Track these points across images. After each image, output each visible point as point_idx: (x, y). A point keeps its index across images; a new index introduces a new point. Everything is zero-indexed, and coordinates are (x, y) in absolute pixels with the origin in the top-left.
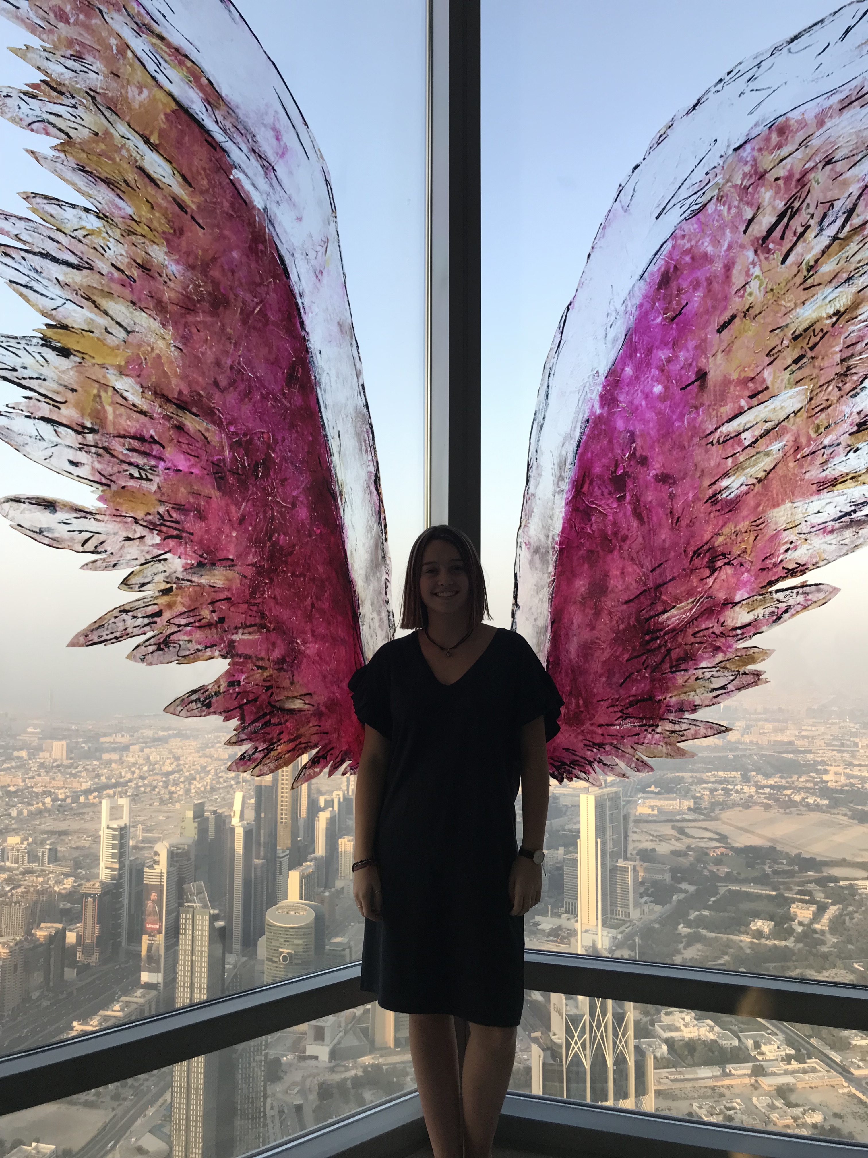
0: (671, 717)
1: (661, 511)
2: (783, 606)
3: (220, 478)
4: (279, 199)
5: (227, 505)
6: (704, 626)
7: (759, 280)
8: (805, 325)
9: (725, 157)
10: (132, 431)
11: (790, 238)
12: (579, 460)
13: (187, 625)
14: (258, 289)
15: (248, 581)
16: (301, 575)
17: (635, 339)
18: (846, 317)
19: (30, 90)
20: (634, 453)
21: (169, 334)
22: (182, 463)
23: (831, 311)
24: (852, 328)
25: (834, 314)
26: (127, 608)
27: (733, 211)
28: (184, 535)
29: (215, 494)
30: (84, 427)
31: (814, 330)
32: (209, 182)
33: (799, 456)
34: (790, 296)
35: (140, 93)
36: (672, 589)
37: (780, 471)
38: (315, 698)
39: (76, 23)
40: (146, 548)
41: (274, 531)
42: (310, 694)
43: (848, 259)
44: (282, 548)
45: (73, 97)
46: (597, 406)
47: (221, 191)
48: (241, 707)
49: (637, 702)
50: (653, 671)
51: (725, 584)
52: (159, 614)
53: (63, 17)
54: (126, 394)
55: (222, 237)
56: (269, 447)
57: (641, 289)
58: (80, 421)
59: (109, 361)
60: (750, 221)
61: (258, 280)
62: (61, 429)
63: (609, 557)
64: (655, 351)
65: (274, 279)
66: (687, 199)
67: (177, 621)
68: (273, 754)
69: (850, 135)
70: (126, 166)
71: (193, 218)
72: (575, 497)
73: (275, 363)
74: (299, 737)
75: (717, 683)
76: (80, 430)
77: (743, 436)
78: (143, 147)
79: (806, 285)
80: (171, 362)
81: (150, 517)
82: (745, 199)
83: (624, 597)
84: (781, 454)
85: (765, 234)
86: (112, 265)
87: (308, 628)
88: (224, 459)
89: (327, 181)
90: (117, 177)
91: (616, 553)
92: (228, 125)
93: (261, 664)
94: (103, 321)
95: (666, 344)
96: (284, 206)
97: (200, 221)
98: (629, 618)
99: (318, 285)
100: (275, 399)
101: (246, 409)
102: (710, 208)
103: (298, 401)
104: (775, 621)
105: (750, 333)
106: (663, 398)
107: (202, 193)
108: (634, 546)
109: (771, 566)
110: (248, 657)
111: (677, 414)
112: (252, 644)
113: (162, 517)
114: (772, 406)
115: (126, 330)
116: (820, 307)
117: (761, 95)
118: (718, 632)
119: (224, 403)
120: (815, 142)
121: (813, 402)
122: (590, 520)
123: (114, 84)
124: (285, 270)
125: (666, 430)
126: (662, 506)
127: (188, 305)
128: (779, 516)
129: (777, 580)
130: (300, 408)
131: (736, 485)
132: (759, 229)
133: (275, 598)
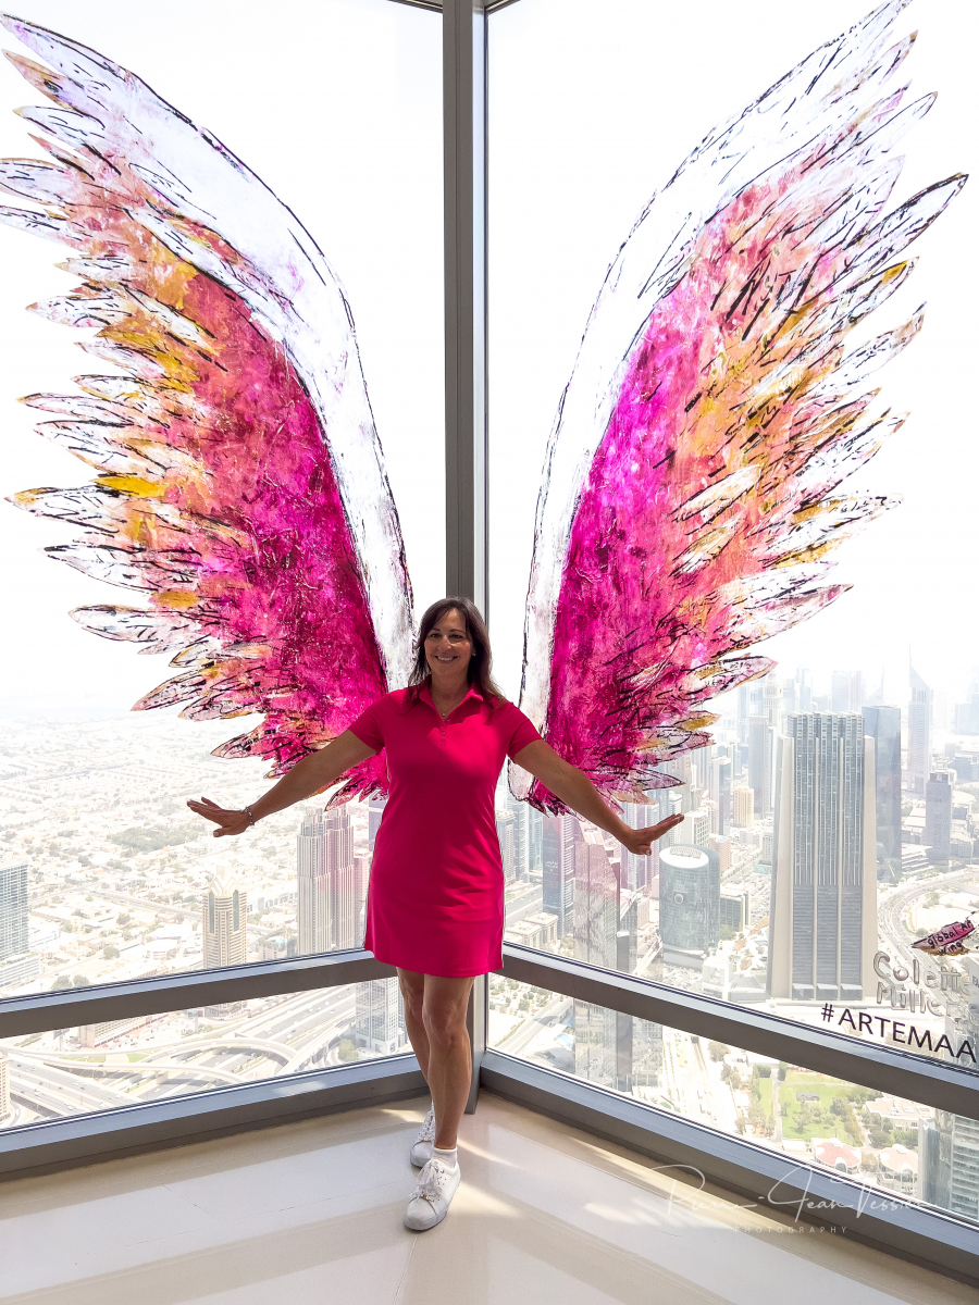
0: (638, 767)
1: (634, 582)
2: (729, 675)
3: (252, 573)
4: (296, 329)
5: (258, 594)
6: (665, 690)
8: (760, 403)
10: (174, 546)
11: (751, 312)
13: (227, 689)
14: (280, 412)
17: (618, 419)
18: (797, 394)
19: (74, 294)
21: (201, 464)
22: (218, 565)
23: (784, 388)
24: (801, 405)
25: (786, 391)
26: (177, 680)
27: (703, 286)
28: (222, 621)
29: (247, 586)
30: (134, 548)
32: (230, 329)
33: (748, 534)
34: (748, 373)
35: (166, 270)
36: (644, 654)
37: (732, 548)
39: (107, 227)
40: (190, 634)
41: (302, 610)
43: (801, 334)
44: (310, 623)
45: (109, 290)
46: (587, 483)
47: (241, 335)
49: (613, 752)
51: (683, 652)
52: (203, 682)
53: (95, 225)
54: (166, 518)
55: (245, 373)
56: (295, 542)
58: (130, 544)
59: (151, 494)
60: (717, 296)
61: (279, 404)
62: (116, 552)
65: (295, 399)
67: (218, 687)
69: (809, 200)
70: (155, 334)
71: (217, 363)
75: (674, 741)
76: (131, 551)
77: (702, 513)
78: (170, 315)
79: (763, 362)
80: (204, 486)
81: (192, 610)
83: (605, 660)
85: (729, 309)
86: (149, 418)
87: (336, 686)
88: (254, 558)
90: (149, 346)
92: (246, 276)
94: (144, 464)
97: (224, 365)
99: (338, 396)
100: (299, 502)
102: (684, 284)
103: (321, 499)
106: (639, 476)
107: (224, 340)
108: (613, 614)
109: (720, 638)
110: (282, 711)
111: (649, 491)
112: (286, 701)
113: (202, 609)
115: (164, 468)
116: (775, 384)
117: (729, 163)
118: (676, 695)
119: (252, 513)
120: (777, 210)
123: (143, 269)
124: (306, 390)
125: (640, 507)
126: (636, 578)
127: (216, 437)
128: (729, 591)
129: (725, 651)
130: (325, 506)
131: (694, 560)
132: (724, 304)
133: (305, 664)
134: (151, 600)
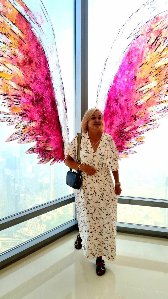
0: (125, 150)
1: (125, 107)
2: (149, 128)
3: (33, 103)
4: (42, 34)
5: (35, 109)
6: (133, 132)
7: (149, 55)
8: (158, 67)
9: (144, 24)
10: (15, 94)
11: (157, 46)
12: (108, 95)
13: (28, 135)
14: (39, 58)
15: (39, 125)
16: (50, 122)
17: (121, 68)
20: (120, 94)
21: (21, 71)
22: (25, 100)
25: (165, 65)
26: (16, 133)
27: (145, 38)
28: (26, 116)
29: (32, 106)
30: (5, 94)
31: (160, 68)
32: (27, 32)
33: (155, 96)
34: (156, 60)
35: (10, 10)
36: (127, 124)
37: (150, 99)
38: (54, 148)
40: (19, 120)
41: (44, 114)
42: (53, 147)
44: (46, 117)
46: (113, 83)
47: (29, 34)
48: (39, 151)
49: (118, 147)
50: (122, 141)
51: (138, 123)
52: (23, 133)
54: (13, 86)
55: (30, 45)
56: (42, 95)
57: (123, 56)
58: (4, 93)
59: (8, 78)
60: (148, 41)
61: (39, 55)
63: (114, 117)
64: (126, 71)
65: (42, 54)
66: (134, 34)
67: (26, 134)
68: (46, 160)
70: (8, 30)
71: (24, 41)
72: (107, 103)
73: (43, 75)
74: (51, 156)
75: (135, 143)
76: (4, 95)
77: (143, 91)
78: (12, 24)
79: (159, 57)
80: (21, 77)
81: (19, 113)
82: (148, 35)
83: (117, 125)
84: (151, 96)
85: (151, 44)
86: (7, 55)
87: (52, 134)
88: (34, 98)
89: (52, 28)
90: (7, 33)
91: (115, 116)
92: (30, 16)
93: (43, 142)
94: (7, 69)
95: (128, 69)
96: (43, 36)
97: (25, 42)
98: (118, 130)
99: (51, 55)
100: (43, 84)
101: (38, 86)
102: (140, 37)
103: (48, 83)
104: (147, 131)
105: (146, 68)
106: (127, 82)
107: (25, 34)
108: (119, 114)
109: (147, 120)
110: (40, 141)
111: (130, 86)
112: (41, 138)
113: (22, 113)
114: (150, 85)
115: (11, 71)
116: (162, 63)
117: (153, 9)
118: (135, 133)
119: (33, 86)
120: (164, 23)
121: (158, 84)
122: (110, 108)
123: (4, 9)
124: (44, 52)
125: (127, 89)
126: (126, 106)
127: (24, 63)
128: (149, 109)
129: (148, 123)
130: (49, 85)
131: (141, 102)
132: (150, 43)
133: (45, 128)
134: (10, 110)
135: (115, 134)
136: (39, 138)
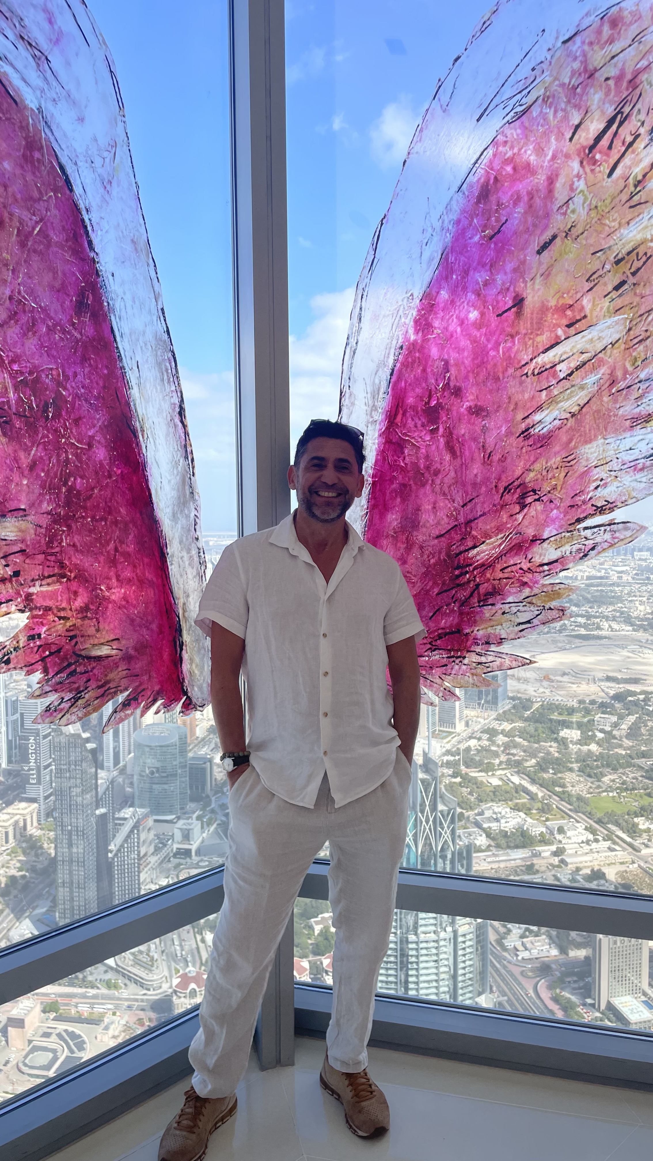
7: (583, 195)
9: (553, 50)
12: (393, 389)
15: (43, 531)
16: (102, 519)
20: (448, 383)
31: (637, 254)
38: (124, 642)
42: (118, 639)
48: (43, 659)
50: (462, 605)
57: (459, 203)
63: (422, 491)
64: (471, 273)
66: (511, 98)
68: (80, 702)
72: (387, 428)
73: (61, 290)
74: (107, 682)
82: (573, 101)
84: (596, 389)
89: (111, 72)
91: (428, 487)
93: (62, 614)
95: (484, 266)
96: (63, 105)
98: (440, 553)
101: (31, 343)
104: (581, 558)
105: (571, 256)
114: (590, 337)
121: (632, 332)
122: (403, 453)
135: (426, 574)
136: (43, 595)
